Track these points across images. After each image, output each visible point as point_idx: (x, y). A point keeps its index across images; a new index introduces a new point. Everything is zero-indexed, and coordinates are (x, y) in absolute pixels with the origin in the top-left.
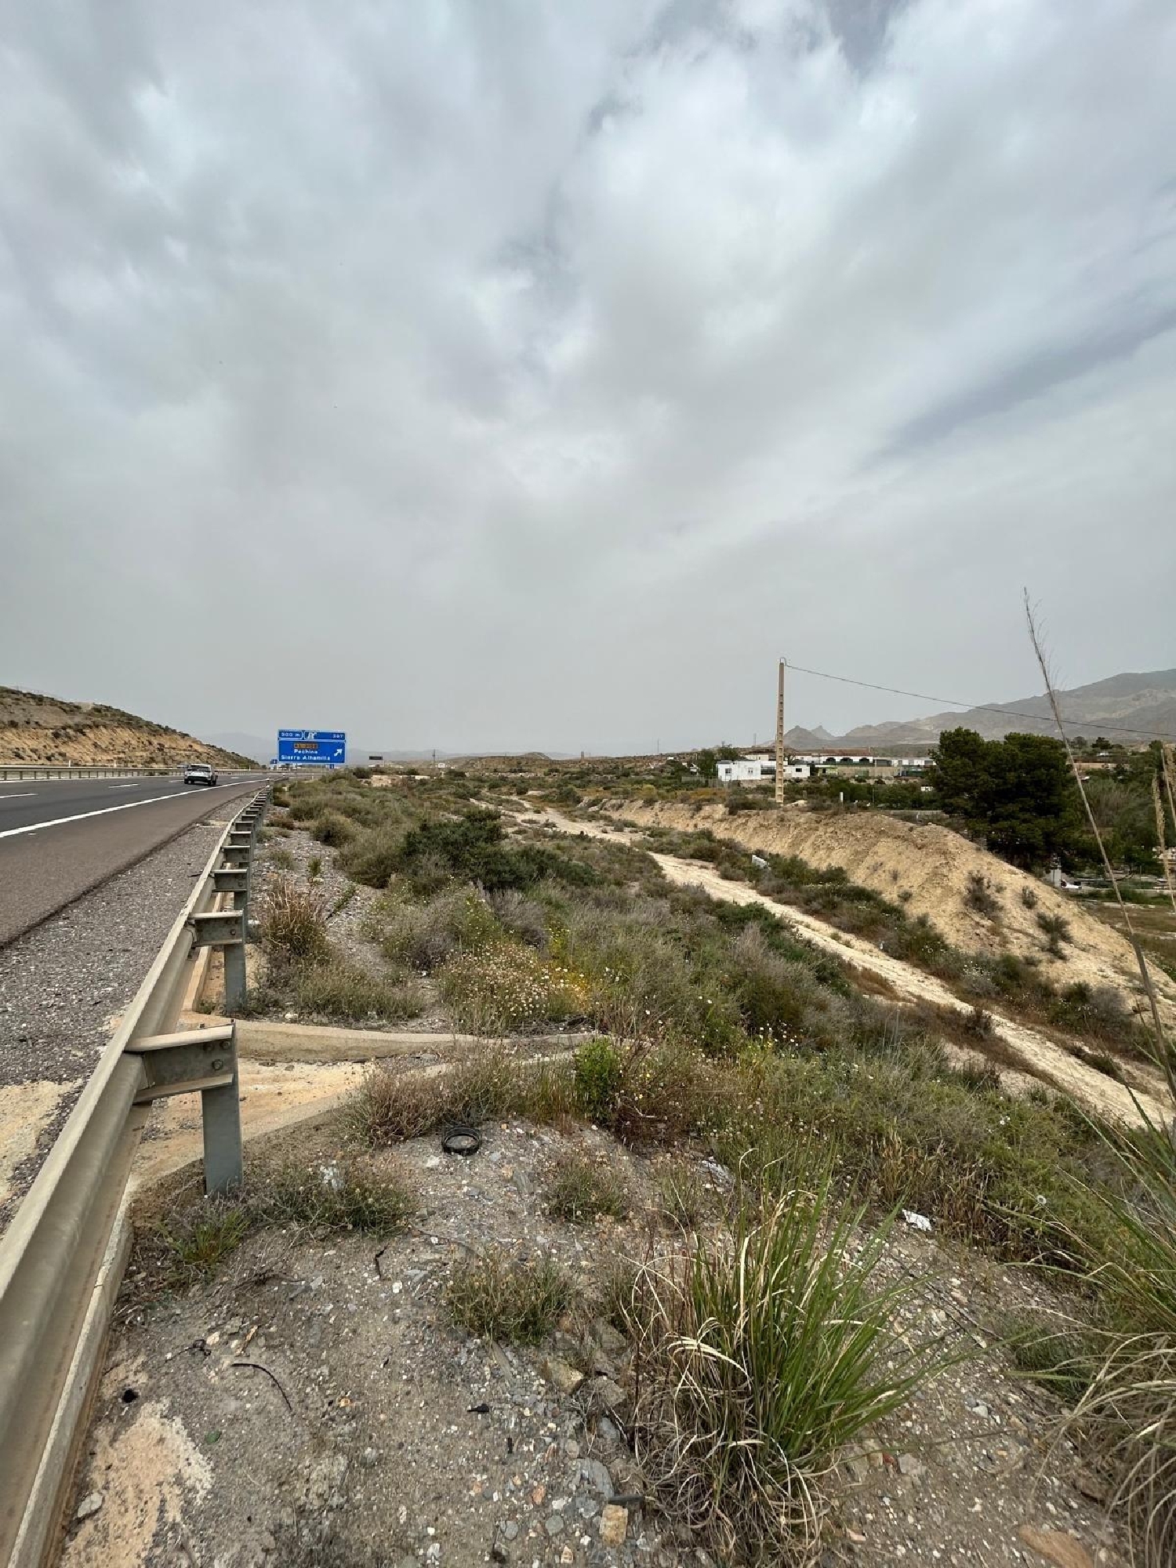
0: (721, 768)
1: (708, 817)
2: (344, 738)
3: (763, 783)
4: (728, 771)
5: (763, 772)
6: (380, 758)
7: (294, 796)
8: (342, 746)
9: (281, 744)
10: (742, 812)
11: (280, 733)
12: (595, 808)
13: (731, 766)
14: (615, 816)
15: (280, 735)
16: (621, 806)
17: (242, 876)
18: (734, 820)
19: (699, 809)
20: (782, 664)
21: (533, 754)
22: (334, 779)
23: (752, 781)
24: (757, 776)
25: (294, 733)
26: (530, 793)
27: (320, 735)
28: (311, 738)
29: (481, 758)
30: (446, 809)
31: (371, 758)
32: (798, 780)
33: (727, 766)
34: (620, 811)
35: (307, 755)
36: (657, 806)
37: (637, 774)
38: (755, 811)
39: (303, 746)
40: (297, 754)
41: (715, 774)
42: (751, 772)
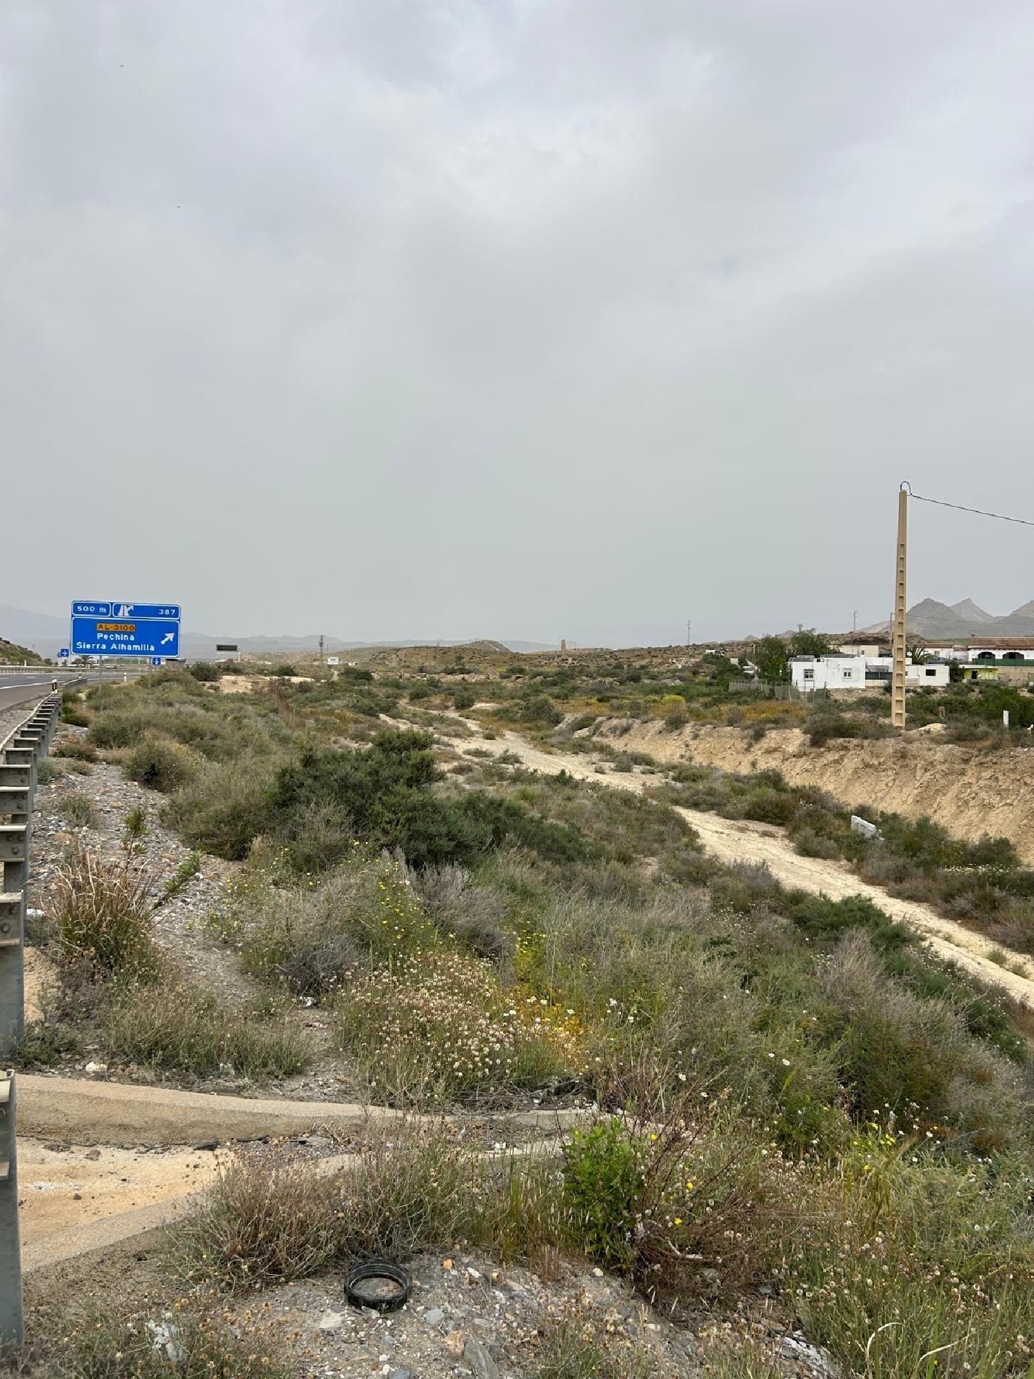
0: (798, 668)
1: (775, 750)
2: (176, 615)
3: (869, 695)
4: (808, 674)
5: (870, 675)
6: (234, 648)
7: (97, 709)
8: (174, 628)
9: (76, 623)
10: (831, 742)
11: (76, 605)
12: (584, 732)
13: (813, 664)
14: (618, 745)
15: (75, 611)
16: (626, 730)
17: (18, 836)
18: (820, 755)
19: (759, 736)
20: (903, 495)
21: (482, 643)
22: (159, 682)
23: (849, 691)
24: (860, 682)
25: (97, 606)
26: (479, 705)
27: (138, 610)
28: (124, 613)
29: (398, 650)
30: (342, 733)
31: (220, 648)
32: (929, 690)
33: (808, 665)
34: (626, 736)
35: (118, 642)
36: (688, 729)
37: (653, 678)
38: (855, 741)
39: (111, 627)
40: (102, 641)
41: (787, 677)
42: (847, 674)
